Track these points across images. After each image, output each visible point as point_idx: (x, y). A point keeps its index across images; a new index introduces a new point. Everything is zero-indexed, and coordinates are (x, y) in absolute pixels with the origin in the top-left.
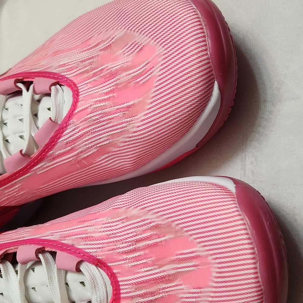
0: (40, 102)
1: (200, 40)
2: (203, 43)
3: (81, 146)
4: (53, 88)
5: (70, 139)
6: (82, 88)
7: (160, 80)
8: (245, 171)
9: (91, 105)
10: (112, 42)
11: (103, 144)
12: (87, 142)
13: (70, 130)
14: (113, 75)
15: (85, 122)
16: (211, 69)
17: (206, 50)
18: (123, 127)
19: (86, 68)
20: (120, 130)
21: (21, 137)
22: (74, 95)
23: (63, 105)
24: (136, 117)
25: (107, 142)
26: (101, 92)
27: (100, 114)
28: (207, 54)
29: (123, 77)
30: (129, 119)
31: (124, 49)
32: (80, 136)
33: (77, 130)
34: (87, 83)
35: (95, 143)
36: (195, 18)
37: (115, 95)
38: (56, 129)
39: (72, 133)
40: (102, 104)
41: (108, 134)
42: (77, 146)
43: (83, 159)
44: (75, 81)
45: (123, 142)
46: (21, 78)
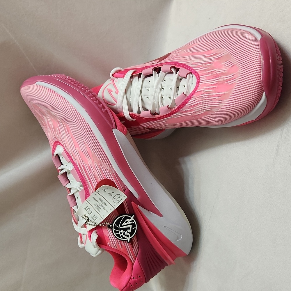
0: (181, 80)
1: (259, 71)
2: (260, 73)
3: (196, 109)
4: (188, 75)
5: (191, 105)
6: (202, 79)
7: (237, 86)
8: (282, 136)
9: (204, 90)
10: (221, 56)
11: (207, 110)
12: (199, 108)
13: (192, 100)
14: (217, 76)
15: (199, 98)
16: (262, 86)
18: (217, 105)
19: (206, 68)
20: (215, 106)
21: (169, 97)
22: (197, 82)
23: (191, 86)
24: (224, 101)
25: (209, 110)
26: (210, 84)
27: (207, 96)
28: (260, 79)
29: (222, 78)
30: (220, 101)
31: (226, 63)
32: (197, 104)
33: (195, 101)
34: (205, 77)
35: (203, 109)
36: (258, 59)
37: (216, 86)
38: (186, 99)
39: (193, 102)
40: (209, 91)
41: (210, 106)
42: (194, 109)
43: (196, 115)
44: (199, 74)
45: (216, 111)
46: (174, 66)
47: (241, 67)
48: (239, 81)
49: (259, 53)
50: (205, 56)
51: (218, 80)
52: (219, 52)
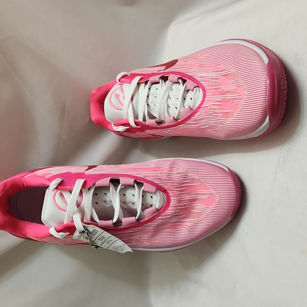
0: (188, 92)
1: (264, 96)
2: (265, 98)
3: (202, 123)
4: (195, 89)
5: (197, 119)
6: (208, 94)
7: (243, 107)
9: (210, 106)
10: (228, 73)
11: (212, 125)
12: (204, 122)
13: (198, 115)
14: (223, 93)
15: (205, 113)
16: (266, 110)
17: (265, 102)
18: (222, 122)
19: (212, 84)
21: (176, 108)
22: (203, 96)
23: (197, 100)
24: (229, 119)
25: (214, 125)
26: (216, 100)
27: (213, 112)
28: (265, 104)
29: (228, 96)
30: (225, 119)
31: (233, 81)
32: (202, 119)
33: (201, 116)
34: (211, 92)
35: (208, 123)
36: (265, 85)
37: (222, 103)
38: (191, 113)
39: (198, 116)
40: (215, 107)
42: (199, 122)
43: (201, 128)
44: (205, 88)
45: (221, 127)
46: (181, 77)
47: (247, 90)
48: (245, 102)
49: (266, 79)
50: (212, 70)
51: (223, 98)
52: (227, 69)
